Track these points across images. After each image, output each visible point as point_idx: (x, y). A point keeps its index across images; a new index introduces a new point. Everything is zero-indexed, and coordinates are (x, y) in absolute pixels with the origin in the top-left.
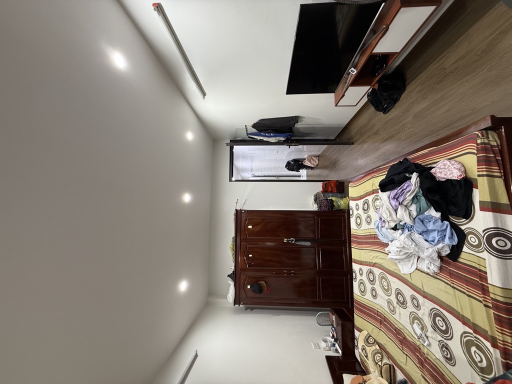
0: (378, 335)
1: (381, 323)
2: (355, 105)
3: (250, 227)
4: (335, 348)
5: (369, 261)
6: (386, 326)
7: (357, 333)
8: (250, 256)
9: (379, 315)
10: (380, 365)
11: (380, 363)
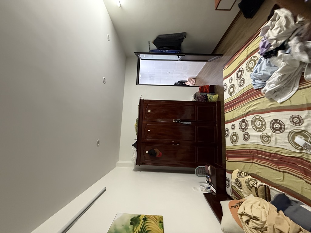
0: (250, 168)
1: (253, 157)
2: (230, 9)
3: (149, 111)
4: (210, 189)
5: (241, 114)
6: (259, 158)
7: (228, 175)
8: (149, 131)
9: (252, 151)
10: (256, 186)
11: (255, 186)
